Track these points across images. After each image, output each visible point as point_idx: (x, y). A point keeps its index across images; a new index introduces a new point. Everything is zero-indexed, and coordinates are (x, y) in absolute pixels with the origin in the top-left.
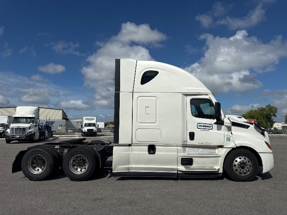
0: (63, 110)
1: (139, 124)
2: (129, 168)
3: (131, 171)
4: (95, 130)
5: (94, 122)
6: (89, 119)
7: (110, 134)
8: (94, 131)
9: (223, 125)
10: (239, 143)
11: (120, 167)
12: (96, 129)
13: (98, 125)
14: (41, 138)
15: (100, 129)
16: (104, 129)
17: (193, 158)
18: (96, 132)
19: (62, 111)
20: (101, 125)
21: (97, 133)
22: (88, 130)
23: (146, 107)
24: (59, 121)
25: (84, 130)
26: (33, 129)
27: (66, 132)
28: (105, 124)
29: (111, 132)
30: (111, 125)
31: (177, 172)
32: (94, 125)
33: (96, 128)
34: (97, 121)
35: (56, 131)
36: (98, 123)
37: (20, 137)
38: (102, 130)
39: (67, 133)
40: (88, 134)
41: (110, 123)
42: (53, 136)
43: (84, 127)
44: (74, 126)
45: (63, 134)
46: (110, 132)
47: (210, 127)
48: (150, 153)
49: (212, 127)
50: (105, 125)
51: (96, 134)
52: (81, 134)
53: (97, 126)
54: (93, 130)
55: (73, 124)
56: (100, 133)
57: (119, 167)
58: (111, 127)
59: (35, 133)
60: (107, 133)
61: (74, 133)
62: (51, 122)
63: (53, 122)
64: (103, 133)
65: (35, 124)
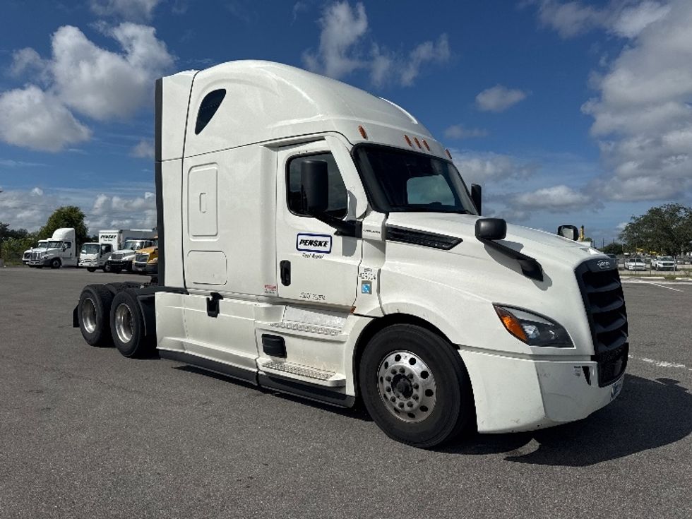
1: (192, 240)
2: (182, 345)
3: (186, 352)
9: (360, 236)
10: (394, 301)
11: (169, 338)
17: (286, 338)
23: (202, 194)
31: (256, 370)
47: (325, 245)
48: (209, 315)
49: (329, 244)
57: (167, 340)
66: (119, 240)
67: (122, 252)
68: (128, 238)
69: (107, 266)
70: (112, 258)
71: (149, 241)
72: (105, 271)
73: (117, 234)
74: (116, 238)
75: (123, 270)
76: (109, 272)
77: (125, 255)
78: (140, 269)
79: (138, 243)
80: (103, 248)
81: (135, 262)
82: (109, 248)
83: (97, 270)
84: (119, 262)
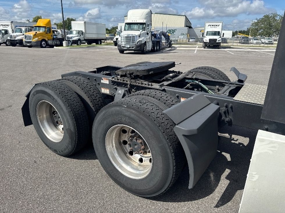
0: (186, 17)
4: (219, 41)
5: (218, 29)
6: (213, 25)
7: (238, 46)
8: (217, 42)
12: (220, 39)
13: (224, 34)
14: (156, 48)
15: (225, 39)
16: (231, 39)
18: (220, 43)
19: (184, 17)
20: (228, 34)
21: (222, 44)
22: (210, 40)
24: (180, 29)
25: (206, 40)
26: (143, 38)
27: (187, 41)
28: (233, 33)
29: (240, 43)
30: (240, 35)
32: (218, 33)
33: (220, 37)
34: (222, 29)
35: (177, 40)
36: (223, 32)
37: (130, 47)
38: (228, 41)
39: (189, 43)
40: (209, 46)
41: (239, 33)
42: (173, 46)
43: (205, 36)
44: (197, 35)
45: (184, 44)
46: (238, 43)
50: (233, 35)
51: (220, 45)
52: (202, 44)
53: (222, 36)
54: (216, 40)
55: (196, 33)
56: (225, 44)
58: (240, 37)
59: (145, 42)
60: (235, 44)
61: (196, 43)
62: (173, 30)
63: (174, 30)
64: (229, 44)
65: (146, 31)
66: (12, 27)
67: (15, 34)
68: (16, 26)
69: (8, 42)
70: (10, 38)
71: (29, 28)
72: (7, 45)
73: (10, 24)
74: (10, 26)
75: (17, 45)
76: (9, 46)
77: (17, 36)
78: (28, 44)
79: (23, 29)
80: (3, 32)
81: (24, 40)
82: (6, 32)
83: (2, 45)
84: (14, 40)
